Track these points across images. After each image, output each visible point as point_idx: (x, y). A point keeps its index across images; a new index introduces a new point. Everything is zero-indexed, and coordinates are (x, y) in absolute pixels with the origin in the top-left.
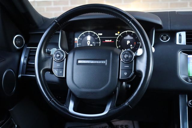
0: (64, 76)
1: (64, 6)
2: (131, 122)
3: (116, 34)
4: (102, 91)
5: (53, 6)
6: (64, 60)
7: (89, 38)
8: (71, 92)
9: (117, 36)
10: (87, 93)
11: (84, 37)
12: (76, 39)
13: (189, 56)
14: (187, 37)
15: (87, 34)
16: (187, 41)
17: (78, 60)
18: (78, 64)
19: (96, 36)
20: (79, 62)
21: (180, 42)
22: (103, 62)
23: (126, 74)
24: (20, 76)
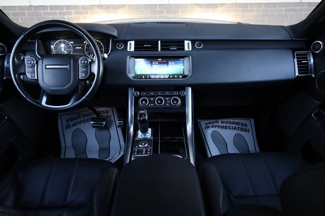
0: (36, 78)
1: (59, 11)
2: (111, 108)
3: (84, 42)
4: (66, 89)
5: (49, 11)
6: (35, 66)
7: (62, 45)
8: (44, 91)
9: (85, 44)
10: (56, 90)
11: (59, 45)
12: (52, 47)
13: (136, 60)
14: (135, 45)
15: (60, 43)
16: (135, 48)
17: (46, 66)
18: (46, 68)
19: (68, 44)
20: (47, 67)
21: (130, 49)
22: (65, 67)
23: (84, 75)
24: (5, 78)
